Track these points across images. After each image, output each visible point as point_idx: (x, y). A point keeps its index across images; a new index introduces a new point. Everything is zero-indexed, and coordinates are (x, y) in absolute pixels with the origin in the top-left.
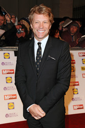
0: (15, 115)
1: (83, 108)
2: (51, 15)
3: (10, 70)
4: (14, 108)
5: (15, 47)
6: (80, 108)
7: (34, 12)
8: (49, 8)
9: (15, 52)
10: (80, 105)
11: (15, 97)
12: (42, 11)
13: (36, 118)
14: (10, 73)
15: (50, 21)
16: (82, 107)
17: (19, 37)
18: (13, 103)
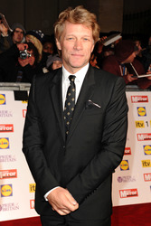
0: (13, 207)
1: (136, 195)
2: (96, 26)
3: (6, 126)
4: (11, 195)
5: (15, 84)
6: (132, 196)
7: (66, 19)
8: (92, 15)
9: (15, 92)
10: (132, 190)
11: (14, 174)
12: (80, 17)
13: (61, 213)
14: (6, 131)
15: (94, 38)
16: (135, 193)
17: (24, 65)
18: (11, 185)
